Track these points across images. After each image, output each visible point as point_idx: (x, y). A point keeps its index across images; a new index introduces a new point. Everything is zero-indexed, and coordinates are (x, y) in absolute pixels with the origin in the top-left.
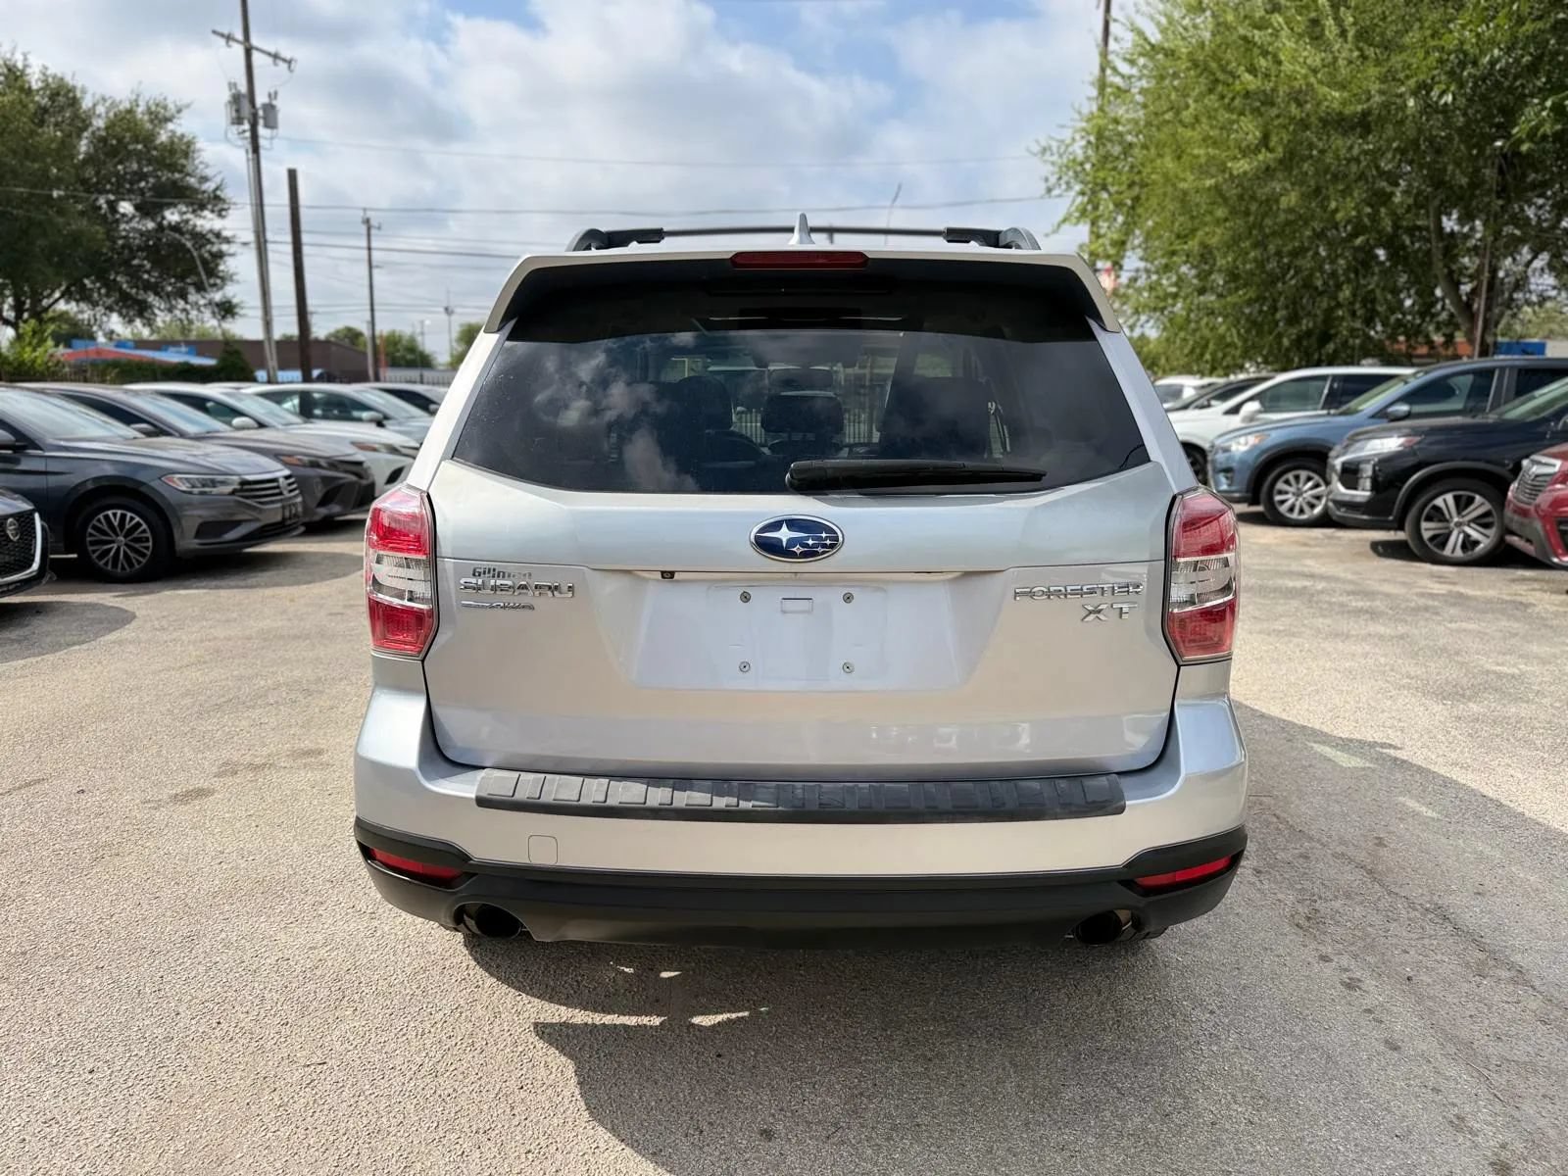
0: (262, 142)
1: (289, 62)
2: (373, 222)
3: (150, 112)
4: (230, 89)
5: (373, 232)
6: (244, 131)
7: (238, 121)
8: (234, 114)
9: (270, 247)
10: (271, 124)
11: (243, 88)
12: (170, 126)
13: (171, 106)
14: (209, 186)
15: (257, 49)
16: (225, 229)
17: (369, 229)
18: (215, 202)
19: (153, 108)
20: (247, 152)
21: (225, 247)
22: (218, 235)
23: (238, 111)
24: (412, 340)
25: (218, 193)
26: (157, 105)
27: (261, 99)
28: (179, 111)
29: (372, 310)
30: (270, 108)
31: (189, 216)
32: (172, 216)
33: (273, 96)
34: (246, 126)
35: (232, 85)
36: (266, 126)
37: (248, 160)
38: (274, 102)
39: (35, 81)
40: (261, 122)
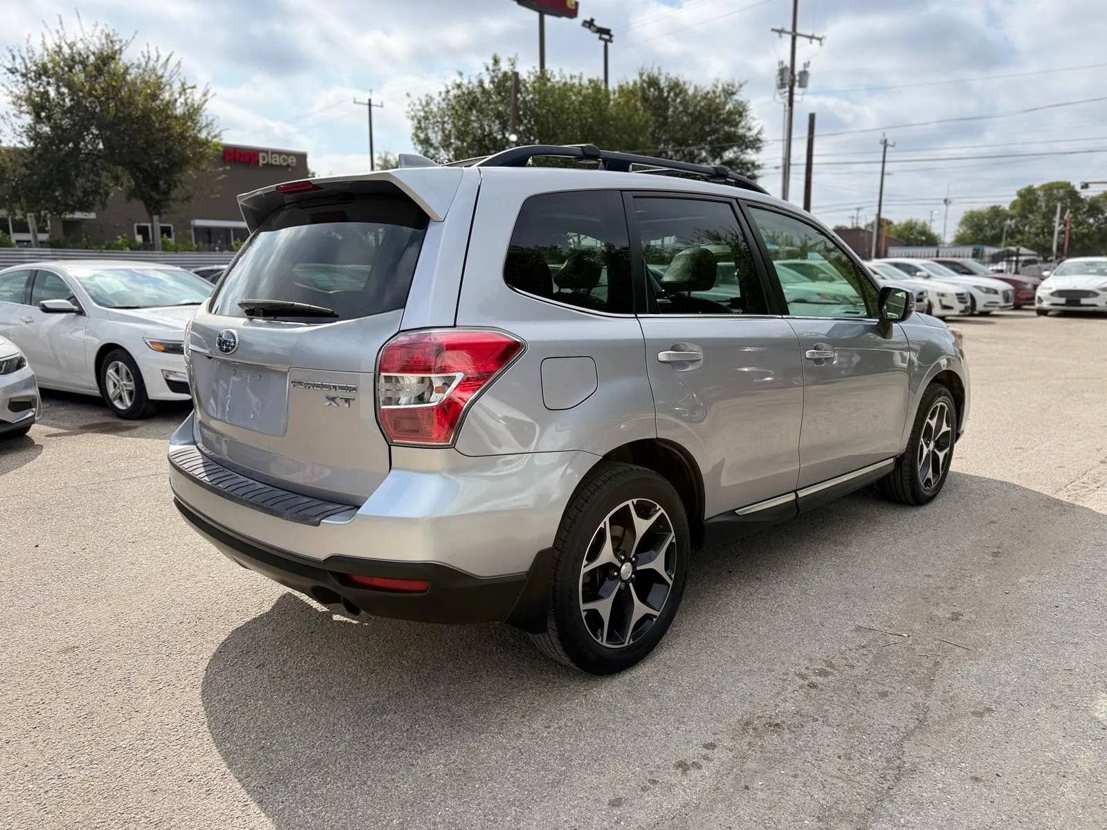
0: (796, 98)
1: (820, 39)
2: (889, 142)
3: (724, 90)
4: (779, 65)
5: (888, 149)
6: (785, 92)
7: (782, 86)
8: (779, 82)
9: (792, 168)
10: (803, 85)
11: (788, 63)
12: (735, 97)
13: (737, 85)
14: (753, 133)
15: (800, 35)
16: (758, 160)
17: (885, 148)
18: (755, 144)
19: (726, 87)
20: (785, 106)
21: (756, 172)
22: (753, 164)
23: (782, 80)
24: (924, 225)
25: (759, 136)
26: (728, 85)
27: (799, 68)
28: (741, 86)
29: (880, 205)
30: (804, 74)
31: (739, 153)
32: (729, 155)
33: (806, 65)
34: (787, 89)
35: (781, 63)
36: (800, 86)
37: (785, 111)
38: (807, 69)
39: (663, 83)
40: (797, 84)
